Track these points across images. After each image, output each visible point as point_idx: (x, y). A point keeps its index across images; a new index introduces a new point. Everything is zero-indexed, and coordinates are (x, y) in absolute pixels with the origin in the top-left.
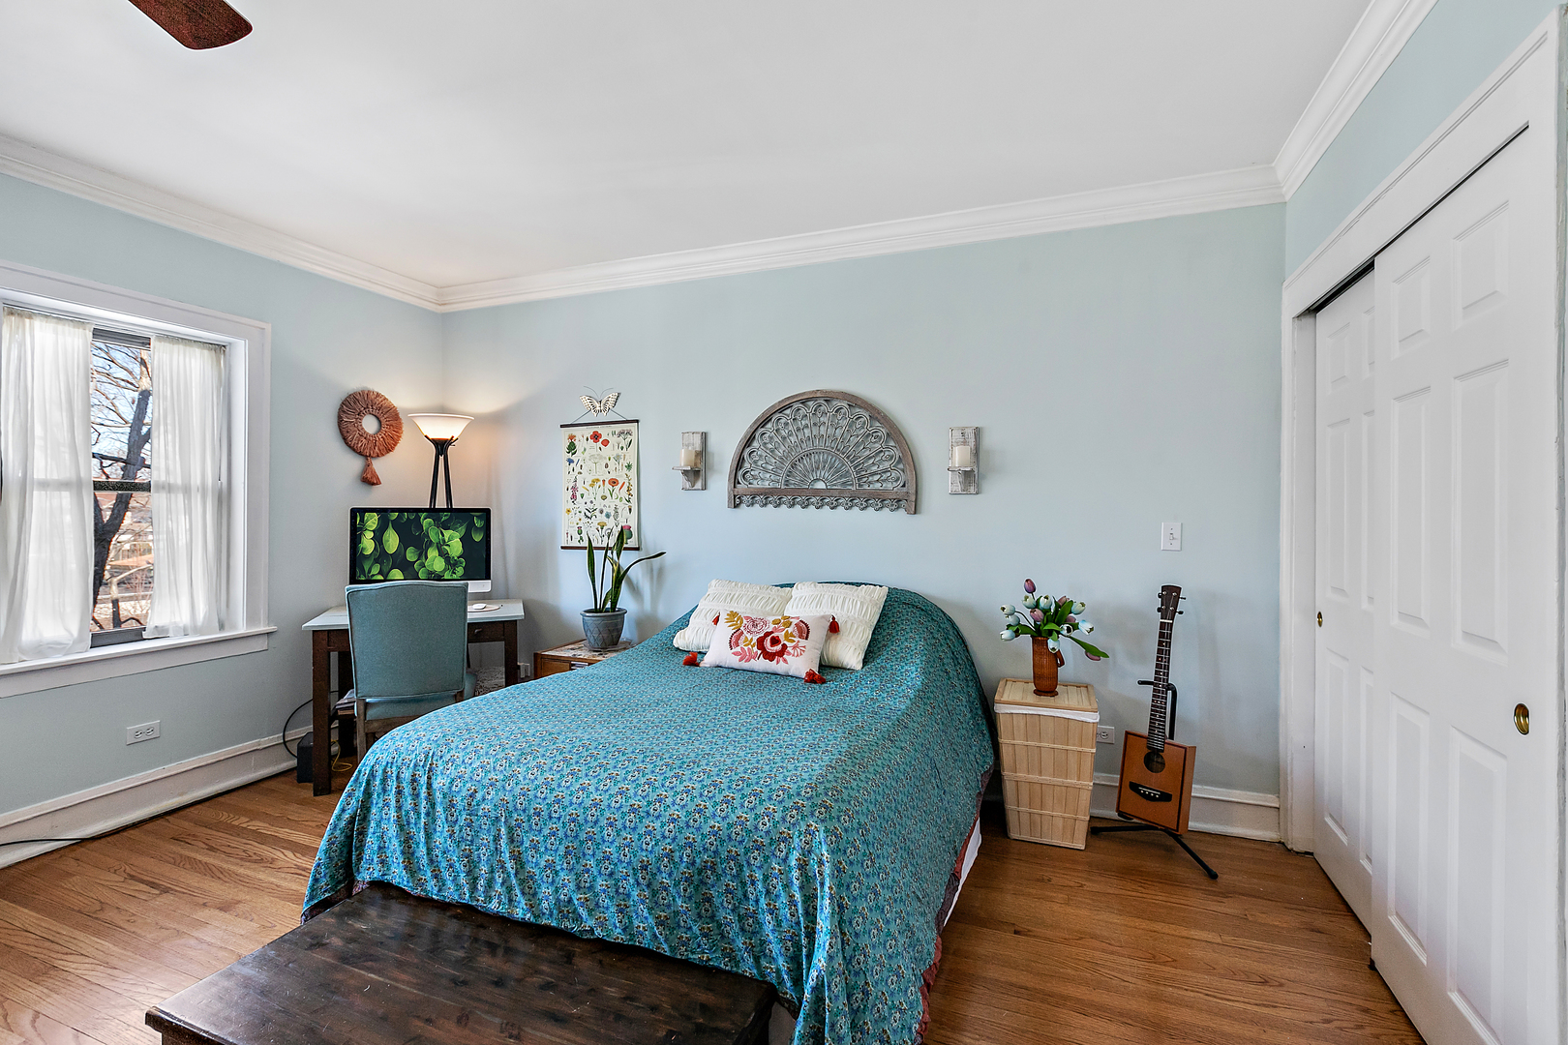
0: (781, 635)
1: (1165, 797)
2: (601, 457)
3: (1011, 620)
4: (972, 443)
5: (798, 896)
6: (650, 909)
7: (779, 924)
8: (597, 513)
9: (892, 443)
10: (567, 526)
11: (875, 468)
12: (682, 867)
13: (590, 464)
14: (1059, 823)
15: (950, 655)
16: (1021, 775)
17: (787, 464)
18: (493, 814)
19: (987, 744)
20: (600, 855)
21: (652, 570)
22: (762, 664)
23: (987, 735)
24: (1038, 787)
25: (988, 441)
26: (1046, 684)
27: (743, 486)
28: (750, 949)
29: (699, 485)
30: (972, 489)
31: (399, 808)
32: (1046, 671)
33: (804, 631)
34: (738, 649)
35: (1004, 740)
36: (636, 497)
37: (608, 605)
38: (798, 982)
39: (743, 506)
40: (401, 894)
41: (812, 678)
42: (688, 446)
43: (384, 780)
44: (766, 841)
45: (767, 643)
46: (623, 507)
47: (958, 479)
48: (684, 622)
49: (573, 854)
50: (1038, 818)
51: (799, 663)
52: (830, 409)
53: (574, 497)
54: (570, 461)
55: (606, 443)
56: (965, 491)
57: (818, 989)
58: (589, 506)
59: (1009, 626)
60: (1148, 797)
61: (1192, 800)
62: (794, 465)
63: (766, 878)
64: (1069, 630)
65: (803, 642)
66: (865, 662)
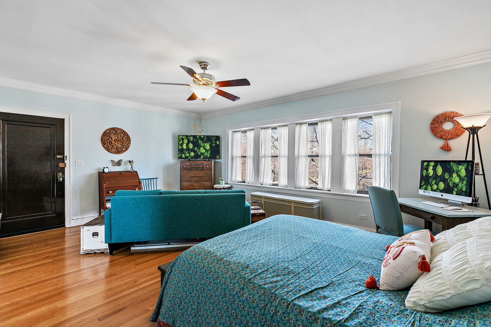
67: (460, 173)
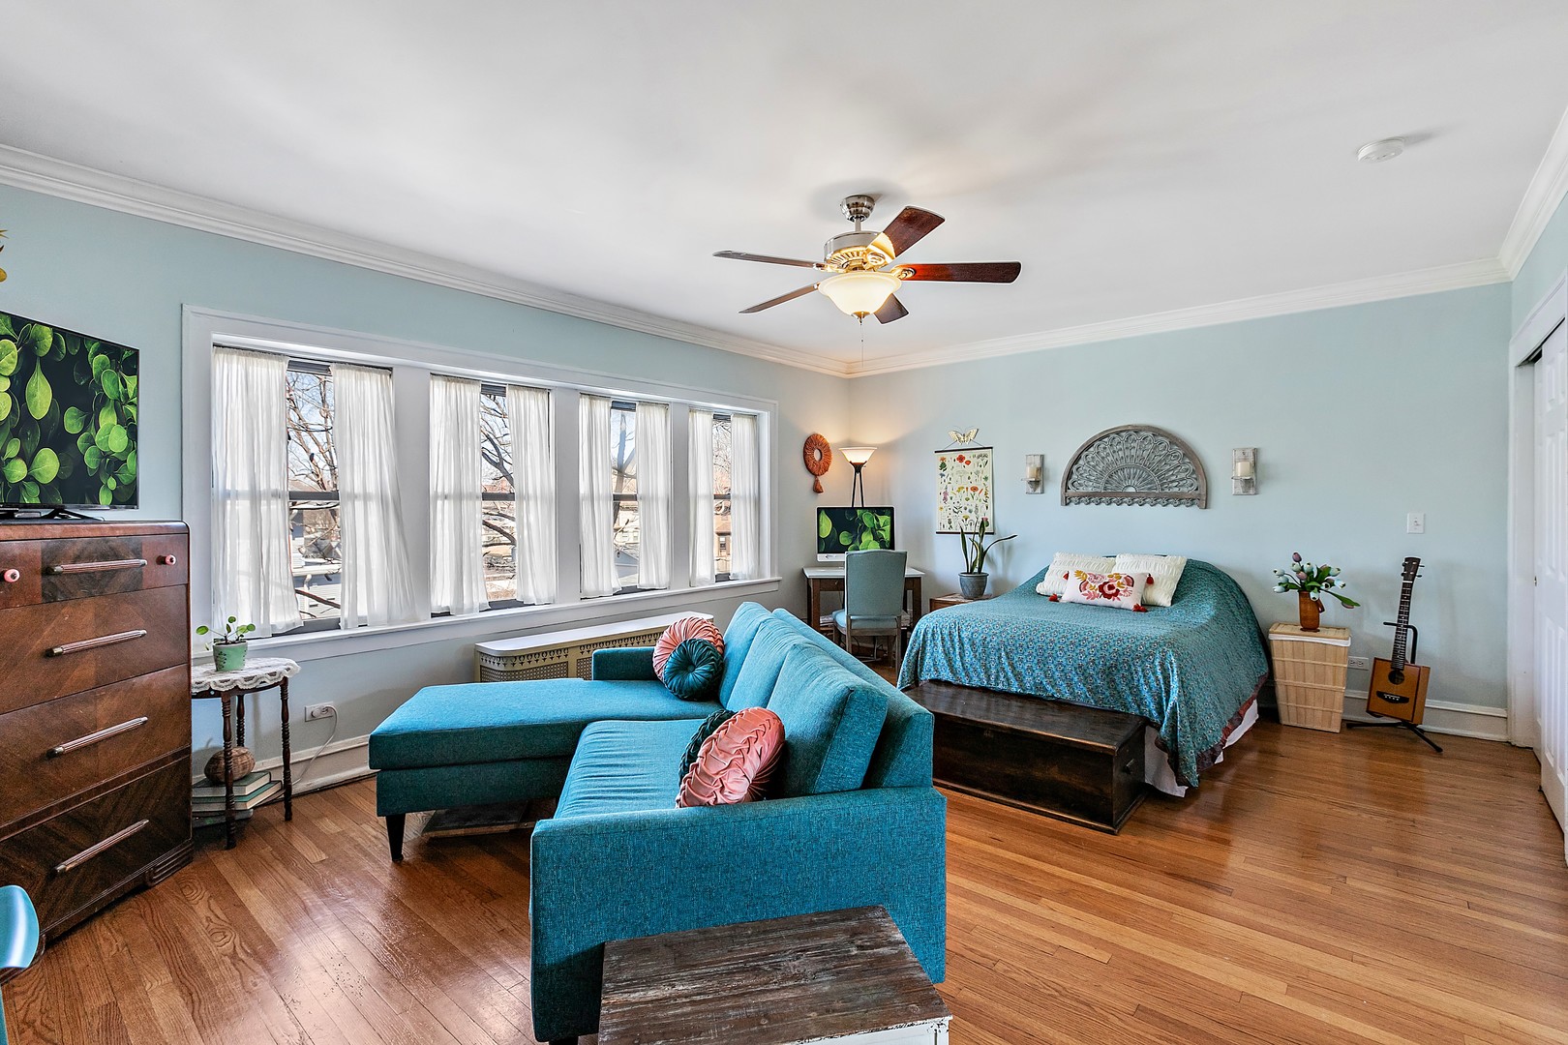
0: (1115, 584)
1: (1404, 700)
2: (965, 472)
3: (1281, 579)
4: (1251, 459)
5: (1160, 677)
6: (1084, 685)
7: (1151, 689)
8: (962, 509)
9: (1188, 460)
10: (939, 518)
11: (1174, 478)
12: (1100, 667)
13: (957, 477)
14: (1319, 714)
15: (1234, 602)
16: (1290, 681)
17: (1106, 476)
18: (997, 647)
19: (1263, 659)
20: (1056, 663)
21: (1003, 548)
22: (1103, 601)
23: (1263, 655)
24: (1302, 690)
25: (1264, 458)
26: (1309, 623)
27: (1072, 490)
28: (1135, 701)
29: (1039, 490)
30: (1251, 492)
31: (944, 646)
32: (1310, 615)
33: (1130, 581)
34: (1086, 592)
35: (1275, 658)
36: (990, 497)
37: (976, 570)
38: (1161, 713)
39: (1072, 504)
40: (947, 684)
41: (1137, 609)
42: (1030, 464)
43: (933, 635)
44: (1142, 655)
45: (1106, 588)
46: (982, 506)
47: (1240, 485)
48: (1040, 577)
49: (1042, 662)
50: (1302, 711)
51: (1128, 600)
52: (1138, 437)
53: (945, 499)
54: (942, 475)
55: (968, 463)
56: (1246, 492)
57: (1174, 708)
58: (956, 505)
59: (1280, 584)
60: (1391, 701)
61: (1425, 710)
62: (1111, 476)
63: (1143, 670)
64: (1327, 586)
65: (1130, 588)
66: (1172, 603)
67: (881, 532)
